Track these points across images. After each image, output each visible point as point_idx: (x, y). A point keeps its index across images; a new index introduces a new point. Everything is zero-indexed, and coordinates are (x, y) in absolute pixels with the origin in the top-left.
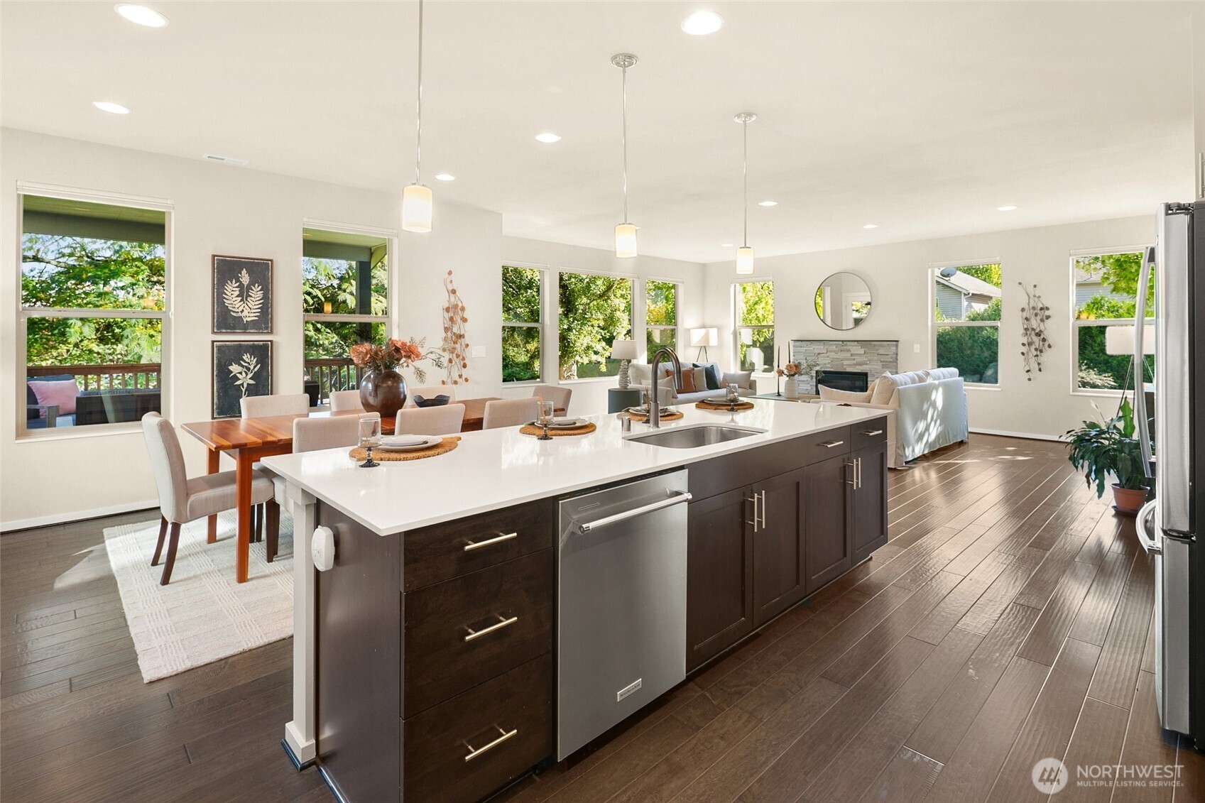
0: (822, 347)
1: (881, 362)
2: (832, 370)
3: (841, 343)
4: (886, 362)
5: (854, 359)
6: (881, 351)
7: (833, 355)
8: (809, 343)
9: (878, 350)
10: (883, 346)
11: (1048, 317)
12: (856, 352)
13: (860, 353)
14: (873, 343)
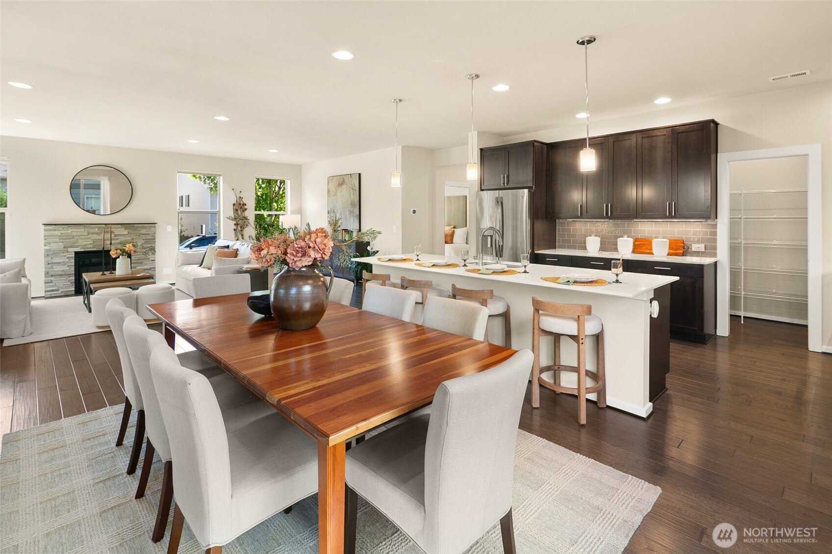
0: (83, 230)
1: (143, 239)
2: (95, 249)
3: (104, 226)
4: (147, 239)
5: (118, 239)
6: (143, 231)
7: (96, 237)
8: (67, 226)
9: (140, 231)
10: (146, 228)
11: (246, 209)
12: (120, 233)
13: (124, 233)
14: (135, 225)
